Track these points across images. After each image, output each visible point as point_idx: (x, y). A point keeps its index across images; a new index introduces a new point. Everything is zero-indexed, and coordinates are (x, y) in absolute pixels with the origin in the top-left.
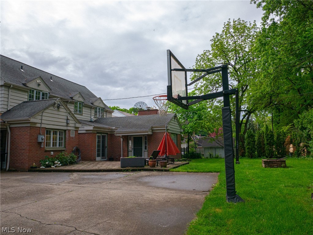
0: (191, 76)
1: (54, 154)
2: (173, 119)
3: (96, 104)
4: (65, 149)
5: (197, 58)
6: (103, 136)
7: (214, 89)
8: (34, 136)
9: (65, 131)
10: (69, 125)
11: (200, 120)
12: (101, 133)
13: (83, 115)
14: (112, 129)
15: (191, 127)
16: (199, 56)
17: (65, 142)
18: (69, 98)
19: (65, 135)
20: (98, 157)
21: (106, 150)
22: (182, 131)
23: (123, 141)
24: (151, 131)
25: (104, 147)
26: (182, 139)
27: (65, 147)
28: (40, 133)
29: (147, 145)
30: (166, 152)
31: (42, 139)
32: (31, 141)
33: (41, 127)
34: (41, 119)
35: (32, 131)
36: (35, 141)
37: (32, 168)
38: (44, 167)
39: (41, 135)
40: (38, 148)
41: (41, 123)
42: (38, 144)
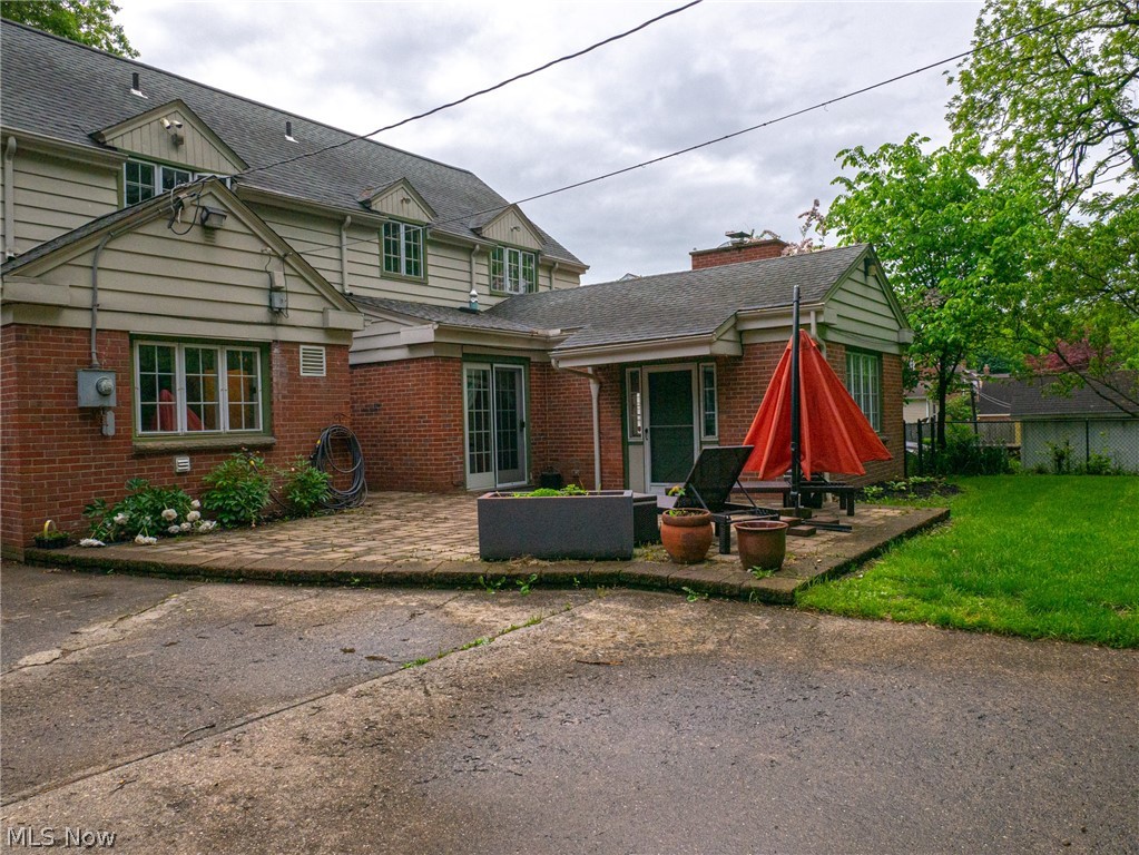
0: (951, 105)
1: (192, 467)
2: (858, 276)
3: (498, 232)
4: (268, 440)
5: (980, 21)
6: (498, 371)
7: (1064, 154)
8: (49, 375)
9: (266, 347)
10: (284, 321)
11: (1006, 279)
12: (491, 359)
13: (431, 281)
14: (547, 337)
15: (957, 319)
16: (989, 7)
17: (269, 402)
18: (351, 203)
19: (268, 367)
20: (477, 475)
21: (524, 439)
22: (908, 337)
23: (599, 395)
24: (730, 336)
25: (514, 427)
26: (909, 379)
27: (270, 430)
28: (91, 361)
29: (716, 413)
30: (799, 454)
31: (104, 394)
32: (31, 403)
33: (98, 330)
34: (92, 288)
35: (31, 353)
36: (57, 404)
37: (41, 543)
38: (96, 542)
39: (93, 373)
40: (86, 439)
41: (94, 309)
42: (80, 418)
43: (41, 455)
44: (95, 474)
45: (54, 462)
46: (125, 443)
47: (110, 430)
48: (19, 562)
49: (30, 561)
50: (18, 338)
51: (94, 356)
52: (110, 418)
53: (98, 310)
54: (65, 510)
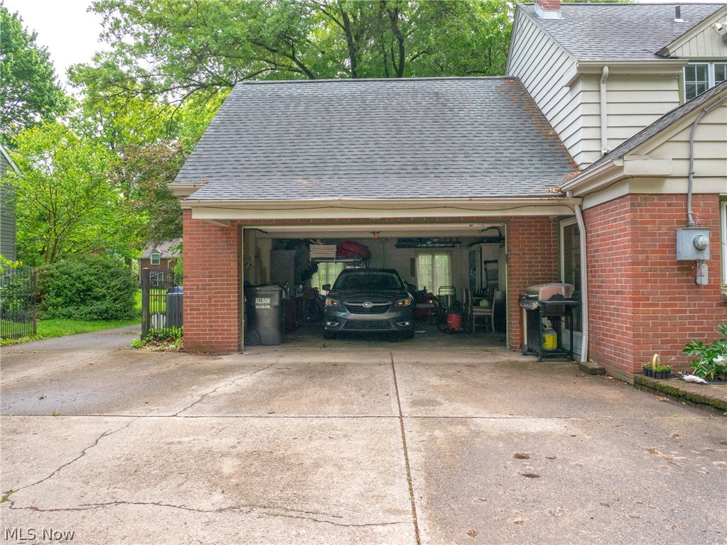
28: (688, 221)
31: (699, 249)
32: (641, 257)
33: (693, 194)
34: (689, 159)
35: (642, 217)
36: (661, 258)
37: (648, 372)
38: (700, 380)
39: (692, 231)
40: (682, 287)
41: (690, 177)
42: (678, 269)
43: (648, 299)
44: (690, 317)
45: (657, 305)
46: (715, 293)
47: (704, 280)
48: (628, 383)
49: (638, 385)
50: (633, 205)
51: (690, 216)
52: (704, 269)
53: (694, 177)
54: (665, 346)
